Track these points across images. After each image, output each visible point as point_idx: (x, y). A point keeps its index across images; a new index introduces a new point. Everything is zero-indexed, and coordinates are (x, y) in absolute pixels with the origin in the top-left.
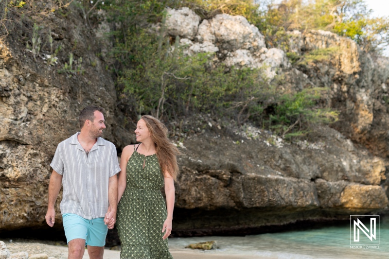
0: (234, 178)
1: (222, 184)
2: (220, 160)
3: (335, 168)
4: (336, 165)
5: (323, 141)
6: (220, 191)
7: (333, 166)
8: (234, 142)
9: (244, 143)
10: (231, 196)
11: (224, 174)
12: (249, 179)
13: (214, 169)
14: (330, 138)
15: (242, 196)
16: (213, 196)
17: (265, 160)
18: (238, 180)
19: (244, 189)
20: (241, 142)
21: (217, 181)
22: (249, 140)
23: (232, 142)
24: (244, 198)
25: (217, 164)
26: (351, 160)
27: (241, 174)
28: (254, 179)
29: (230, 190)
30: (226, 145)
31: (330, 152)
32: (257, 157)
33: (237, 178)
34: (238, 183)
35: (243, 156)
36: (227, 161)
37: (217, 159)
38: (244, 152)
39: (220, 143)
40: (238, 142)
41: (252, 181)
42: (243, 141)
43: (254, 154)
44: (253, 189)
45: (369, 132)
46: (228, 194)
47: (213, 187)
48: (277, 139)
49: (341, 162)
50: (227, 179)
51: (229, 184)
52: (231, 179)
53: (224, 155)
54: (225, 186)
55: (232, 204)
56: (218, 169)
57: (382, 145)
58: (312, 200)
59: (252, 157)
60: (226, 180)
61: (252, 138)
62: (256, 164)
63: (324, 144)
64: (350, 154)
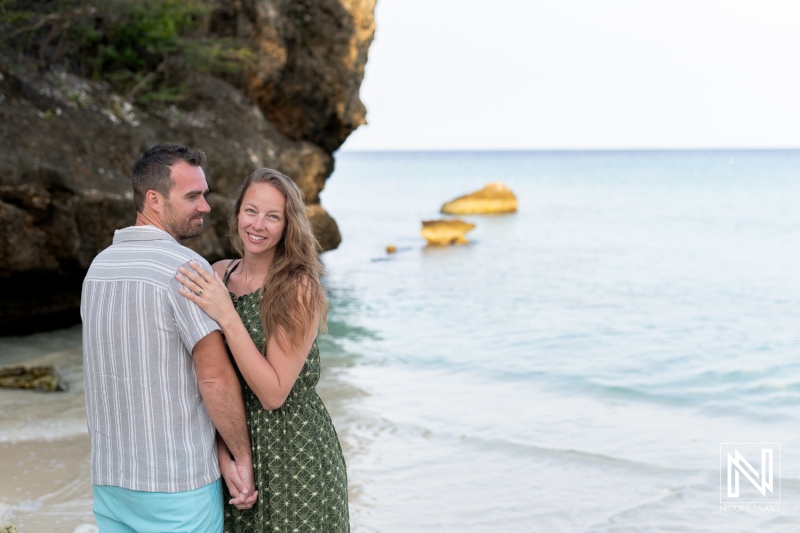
0: (56, 203)
1: (29, 218)
2: (21, 161)
3: (238, 170)
4: (241, 162)
5: (209, 108)
6: (25, 235)
7: (234, 164)
8: (41, 115)
9: (61, 116)
10: (50, 247)
11: (36, 195)
12: (90, 205)
13: (11, 184)
14: (221, 102)
15: (77, 244)
16: (9, 249)
17: (112, 156)
18: (66, 208)
19: (80, 230)
20: (54, 112)
21: (19, 212)
22: (72, 108)
23: (37, 116)
24: (81, 249)
25: (15, 170)
26: (264, 152)
27: (72, 193)
28: (100, 204)
29: (48, 233)
30: (25, 122)
31: (226, 133)
32: (93, 150)
33: (65, 203)
34: (67, 214)
35: (67, 148)
36: (37, 163)
37: (13, 158)
38: (67, 139)
39: (11, 118)
40: (49, 113)
41: (95, 210)
42: (59, 112)
43: (86, 143)
44: (99, 227)
45: (277, 87)
46: (43, 242)
47: (9, 228)
48: (122, 105)
49: (247, 156)
50: (43, 207)
51: (44, 218)
52: (51, 207)
53: (26, 146)
54: (36, 224)
55: (52, 263)
56: (20, 184)
57: (296, 113)
58: (214, 244)
59: (82, 151)
60: (39, 210)
61: (79, 104)
62: (96, 167)
63: (212, 117)
64: (261, 137)
